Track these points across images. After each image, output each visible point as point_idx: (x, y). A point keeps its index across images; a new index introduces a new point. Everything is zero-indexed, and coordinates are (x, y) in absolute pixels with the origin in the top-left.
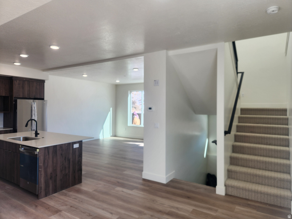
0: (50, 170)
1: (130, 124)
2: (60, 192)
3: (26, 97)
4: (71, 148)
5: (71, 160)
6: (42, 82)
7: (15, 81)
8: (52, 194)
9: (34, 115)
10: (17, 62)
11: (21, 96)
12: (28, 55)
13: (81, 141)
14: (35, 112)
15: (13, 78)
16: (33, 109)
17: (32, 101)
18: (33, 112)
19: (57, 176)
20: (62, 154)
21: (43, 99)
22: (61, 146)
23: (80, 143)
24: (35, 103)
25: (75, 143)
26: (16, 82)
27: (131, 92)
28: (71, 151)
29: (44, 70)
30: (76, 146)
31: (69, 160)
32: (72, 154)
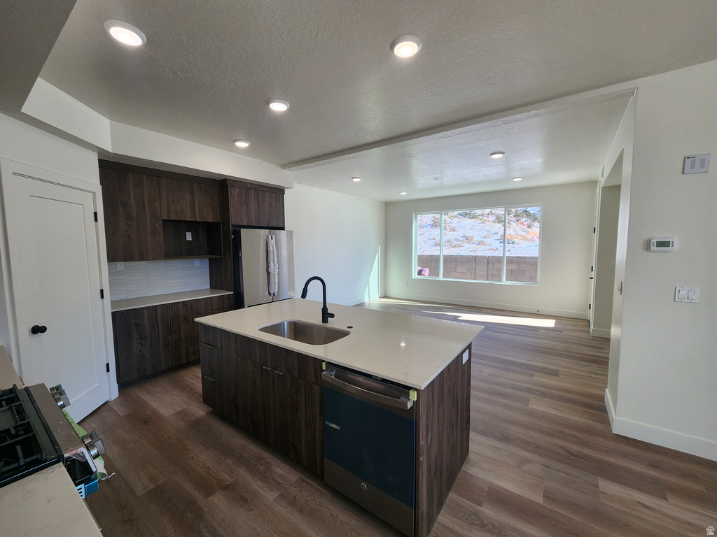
0: (435, 450)
1: (415, 276)
4: (460, 367)
5: (460, 400)
6: (278, 192)
7: (232, 189)
9: (274, 263)
11: (247, 224)
14: (274, 255)
15: (228, 182)
16: (271, 249)
18: (271, 257)
19: (443, 459)
20: (449, 391)
21: (283, 228)
26: (235, 190)
27: (416, 215)
28: (460, 376)
29: (285, 166)
32: (461, 381)
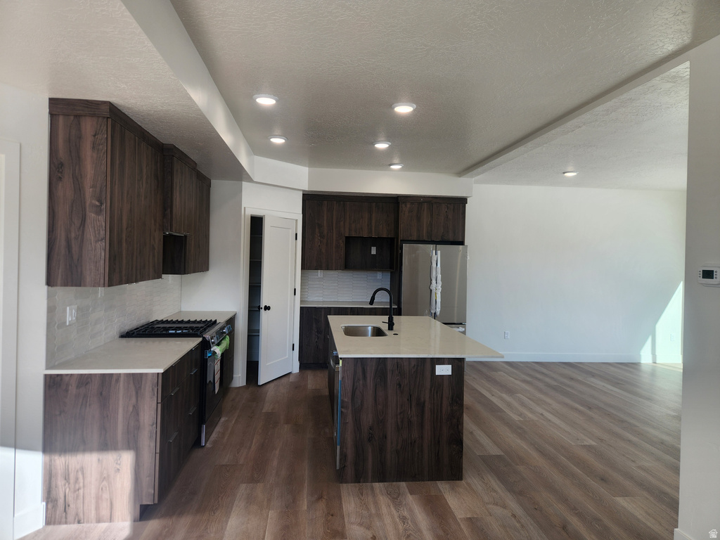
0: (367, 419)
2: (394, 483)
3: (425, 238)
4: (428, 374)
5: (428, 407)
6: (458, 204)
7: (403, 205)
8: (372, 482)
9: (436, 280)
10: (397, 162)
11: (415, 238)
12: (390, 143)
13: (462, 360)
14: (436, 271)
15: (399, 199)
16: (434, 265)
17: (431, 246)
18: (433, 274)
19: (386, 437)
20: (400, 385)
21: (462, 243)
22: (398, 362)
23: (458, 364)
24: (439, 252)
25: (441, 361)
26: (406, 206)
28: (428, 384)
29: (461, 174)
30: (444, 370)
31: (421, 406)
32: (431, 390)
